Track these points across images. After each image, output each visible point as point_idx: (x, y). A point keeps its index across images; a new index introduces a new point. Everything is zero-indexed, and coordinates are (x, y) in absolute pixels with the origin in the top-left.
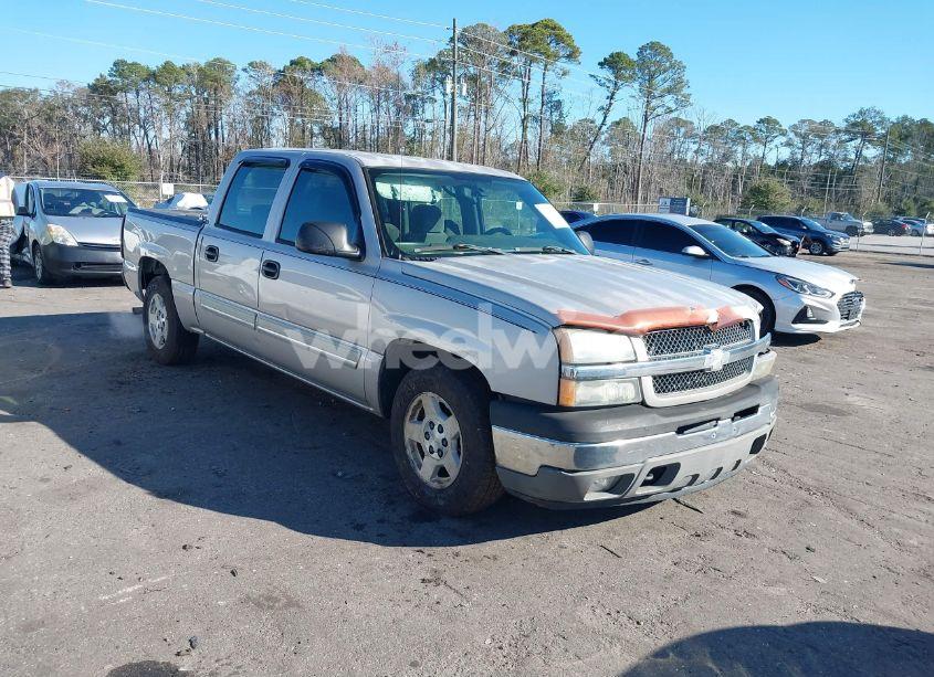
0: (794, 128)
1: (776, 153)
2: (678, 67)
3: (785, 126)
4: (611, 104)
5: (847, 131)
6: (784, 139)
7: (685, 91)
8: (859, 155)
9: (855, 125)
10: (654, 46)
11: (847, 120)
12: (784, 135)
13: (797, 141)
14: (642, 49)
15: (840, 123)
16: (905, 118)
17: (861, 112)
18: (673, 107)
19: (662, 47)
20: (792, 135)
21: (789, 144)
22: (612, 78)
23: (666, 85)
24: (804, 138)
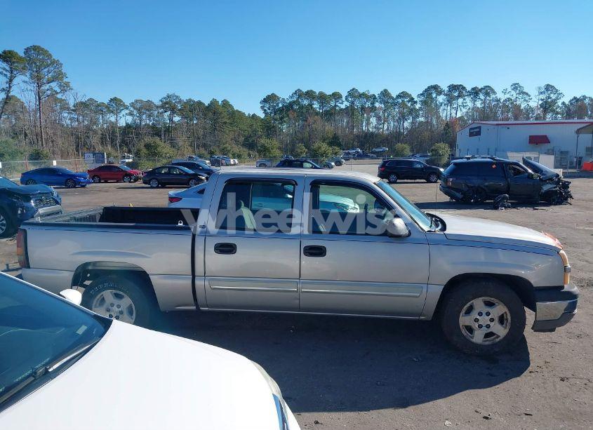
0: (132, 105)
1: (124, 120)
2: (56, 63)
3: (127, 103)
4: (10, 87)
5: (162, 107)
6: (127, 111)
7: (65, 80)
8: (171, 120)
9: (166, 103)
10: (35, 48)
11: (161, 101)
12: (127, 108)
13: (135, 112)
14: (27, 50)
15: (158, 103)
16: (190, 100)
17: (168, 97)
18: (59, 90)
19: (42, 49)
20: (132, 109)
21: (131, 114)
22: (8, 68)
23: (50, 75)
24: (139, 110)
